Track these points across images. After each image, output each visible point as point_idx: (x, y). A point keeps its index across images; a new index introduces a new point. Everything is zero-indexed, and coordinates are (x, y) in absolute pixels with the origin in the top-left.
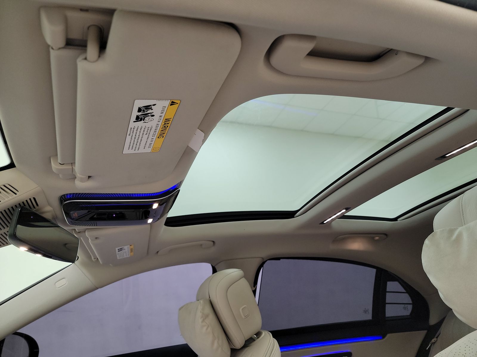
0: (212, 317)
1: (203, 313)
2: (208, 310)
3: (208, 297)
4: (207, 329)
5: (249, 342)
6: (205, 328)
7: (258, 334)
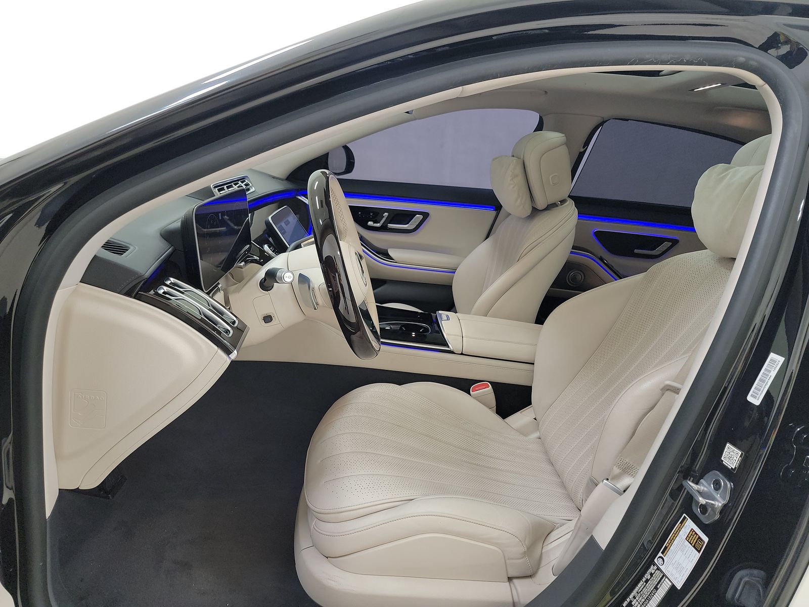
0: (520, 179)
1: (513, 173)
2: (519, 170)
3: (522, 157)
4: (514, 187)
5: (551, 207)
6: (512, 186)
7: (563, 202)
